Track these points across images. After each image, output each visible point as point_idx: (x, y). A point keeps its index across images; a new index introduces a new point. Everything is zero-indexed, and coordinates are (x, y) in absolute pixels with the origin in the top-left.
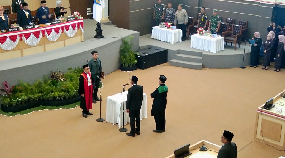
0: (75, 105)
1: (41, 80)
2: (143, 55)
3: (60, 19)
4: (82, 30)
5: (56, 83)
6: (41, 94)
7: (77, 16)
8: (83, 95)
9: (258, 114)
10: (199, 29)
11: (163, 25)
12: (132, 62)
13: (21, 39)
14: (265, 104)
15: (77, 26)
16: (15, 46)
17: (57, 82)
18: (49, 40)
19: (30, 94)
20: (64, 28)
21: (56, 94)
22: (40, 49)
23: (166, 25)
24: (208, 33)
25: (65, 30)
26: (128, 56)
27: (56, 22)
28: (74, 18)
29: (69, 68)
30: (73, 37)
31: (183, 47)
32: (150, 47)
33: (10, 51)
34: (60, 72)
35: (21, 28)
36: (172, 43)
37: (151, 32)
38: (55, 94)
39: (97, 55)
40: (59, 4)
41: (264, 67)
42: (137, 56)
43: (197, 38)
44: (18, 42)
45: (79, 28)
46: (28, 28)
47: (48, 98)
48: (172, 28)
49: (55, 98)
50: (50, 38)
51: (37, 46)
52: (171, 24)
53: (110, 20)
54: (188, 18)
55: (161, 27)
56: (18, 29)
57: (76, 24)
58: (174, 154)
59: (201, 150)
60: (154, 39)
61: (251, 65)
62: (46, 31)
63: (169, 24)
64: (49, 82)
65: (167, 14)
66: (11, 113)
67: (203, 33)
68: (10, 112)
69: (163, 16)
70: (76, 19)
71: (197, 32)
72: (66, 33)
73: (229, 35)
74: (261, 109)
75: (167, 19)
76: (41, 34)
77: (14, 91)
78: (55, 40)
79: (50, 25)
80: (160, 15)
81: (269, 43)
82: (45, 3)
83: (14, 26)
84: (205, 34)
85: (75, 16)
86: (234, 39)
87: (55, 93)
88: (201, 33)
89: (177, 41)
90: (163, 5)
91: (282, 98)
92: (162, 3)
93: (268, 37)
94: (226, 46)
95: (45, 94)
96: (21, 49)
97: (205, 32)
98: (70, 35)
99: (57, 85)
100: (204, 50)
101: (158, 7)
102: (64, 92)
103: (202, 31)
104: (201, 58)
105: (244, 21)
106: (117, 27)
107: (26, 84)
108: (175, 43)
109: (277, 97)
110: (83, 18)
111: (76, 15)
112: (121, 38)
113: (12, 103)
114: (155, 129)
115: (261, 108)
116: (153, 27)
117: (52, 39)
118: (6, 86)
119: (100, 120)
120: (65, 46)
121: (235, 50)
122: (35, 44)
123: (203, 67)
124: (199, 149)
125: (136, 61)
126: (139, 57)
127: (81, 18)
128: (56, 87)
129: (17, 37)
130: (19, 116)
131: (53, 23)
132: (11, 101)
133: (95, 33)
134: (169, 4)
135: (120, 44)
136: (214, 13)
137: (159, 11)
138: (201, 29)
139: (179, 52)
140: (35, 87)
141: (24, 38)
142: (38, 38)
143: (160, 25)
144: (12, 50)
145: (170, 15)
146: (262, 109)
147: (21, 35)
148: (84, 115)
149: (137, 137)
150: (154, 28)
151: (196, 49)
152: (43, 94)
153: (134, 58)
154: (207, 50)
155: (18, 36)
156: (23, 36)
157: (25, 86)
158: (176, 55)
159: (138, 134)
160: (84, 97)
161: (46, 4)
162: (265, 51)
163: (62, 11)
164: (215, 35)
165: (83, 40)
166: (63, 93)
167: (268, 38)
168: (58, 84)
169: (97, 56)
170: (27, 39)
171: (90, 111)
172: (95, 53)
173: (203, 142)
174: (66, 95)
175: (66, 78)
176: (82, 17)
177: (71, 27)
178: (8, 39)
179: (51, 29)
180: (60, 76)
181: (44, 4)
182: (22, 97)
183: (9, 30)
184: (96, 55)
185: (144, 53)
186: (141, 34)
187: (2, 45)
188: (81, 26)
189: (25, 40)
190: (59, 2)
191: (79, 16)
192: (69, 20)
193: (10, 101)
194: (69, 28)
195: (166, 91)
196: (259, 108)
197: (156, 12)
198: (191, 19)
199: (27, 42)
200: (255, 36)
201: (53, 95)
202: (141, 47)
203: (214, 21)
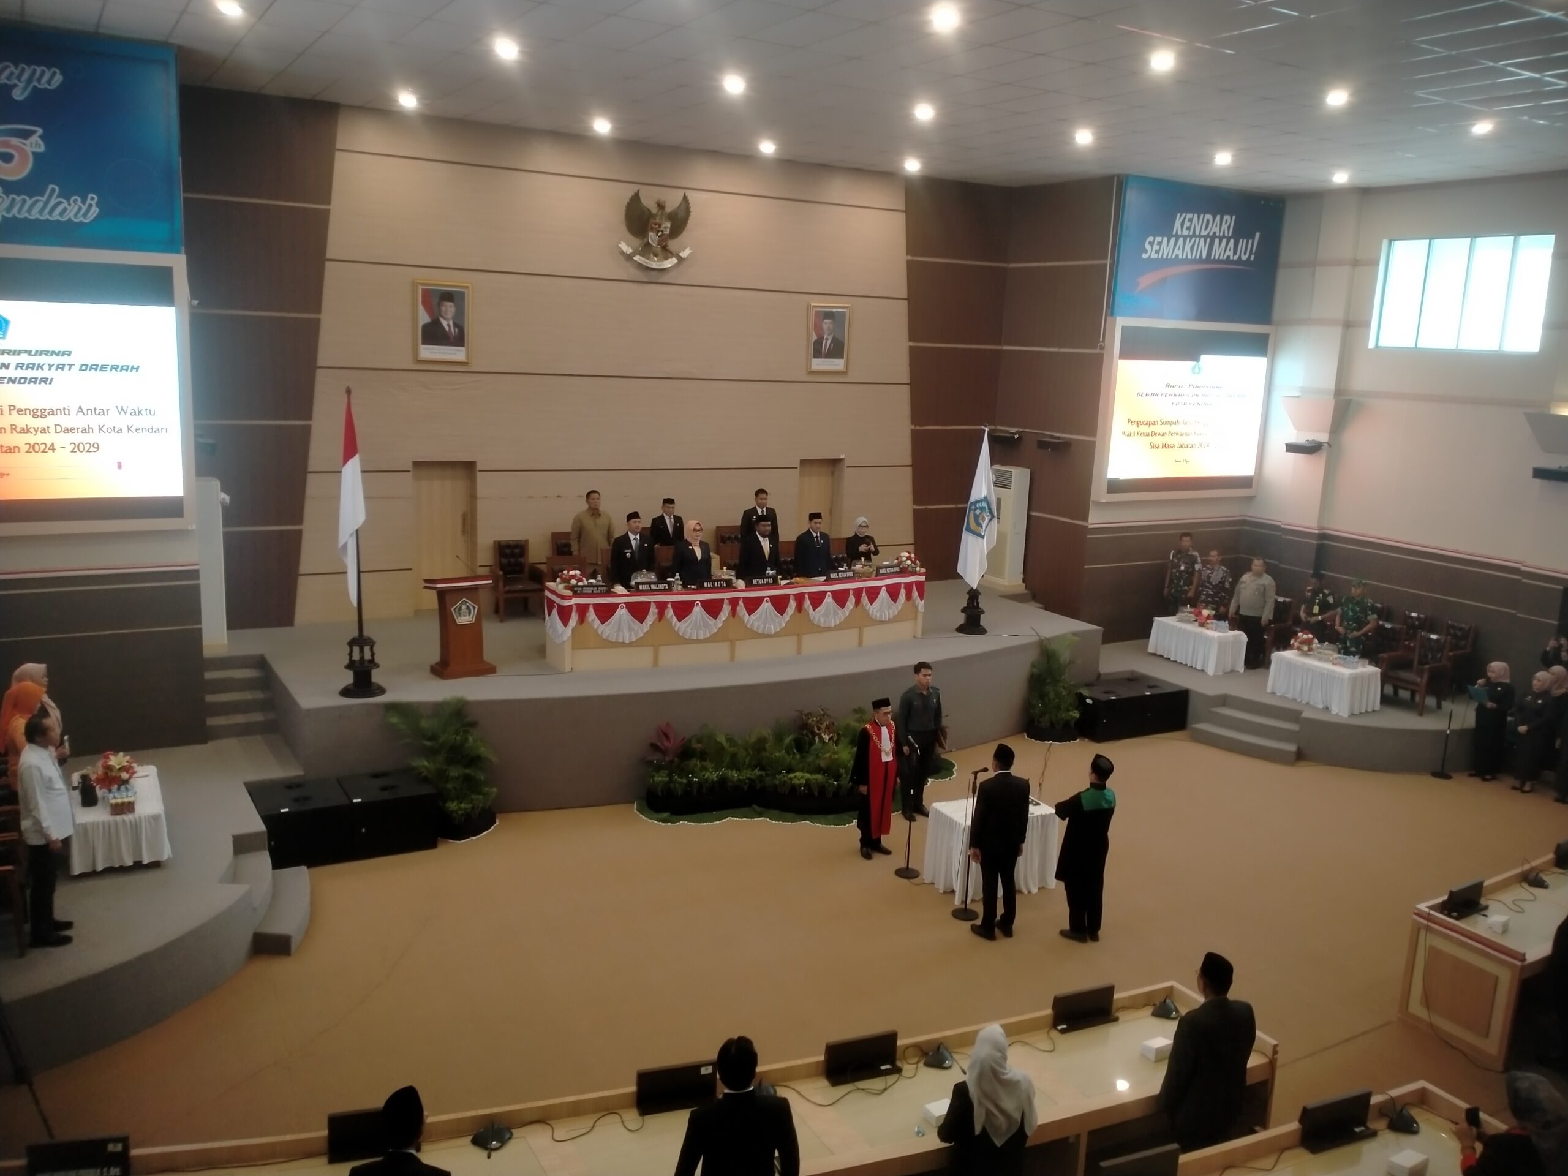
0: (851, 816)
1: (767, 733)
2: (1103, 697)
3: (858, 567)
4: (921, 604)
5: (807, 746)
6: (757, 772)
7: (909, 562)
8: (863, 789)
9: (1417, 929)
10: (1300, 634)
11: (1186, 616)
12: (1063, 715)
13: (734, 612)
14: (1445, 897)
15: (903, 592)
16: (716, 631)
17: (812, 743)
18: (816, 623)
19: (727, 768)
20: (864, 594)
21: (800, 778)
22: (788, 645)
23: (1197, 616)
24: (1327, 652)
25: (865, 599)
26: (1052, 695)
27: (840, 575)
28: (897, 569)
29: (856, 707)
30: (890, 621)
31: (1245, 687)
32: (1134, 679)
33: (698, 641)
34: (826, 716)
35: (741, 584)
36: (1211, 671)
37: (1148, 636)
38: (795, 777)
39: (930, 675)
40: (860, 526)
41: (1517, 784)
42: (1081, 698)
43: (1289, 664)
44: (724, 619)
45: (909, 596)
46: (759, 585)
47: (776, 786)
48: (1214, 626)
49: (794, 789)
50: (817, 618)
51: (777, 635)
52: (1214, 612)
53: (1026, 587)
54: (1276, 601)
55: (1181, 620)
56: (729, 586)
57: (903, 586)
58: (1053, 1008)
59: (1156, 1014)
60: (1154, 654)
61: (1474, 772)
62: (807, 596)
63: (1206, 612)
64: (788, 740)
65: (1204, 581)
66: (665, 815)
67: (1310, 649)
68: (665, 812)
69: (1193, 588)
70: (904, 572)
71: (1293, 644)
72: (867, 609)
73: (1407, 665)
74: (1427, 910)
75: (1203, 597)
76: (792, 604)
77: (686, 753)
78: (833, 625)
79: (825, 581)
80: (1184, 585)
81: (1540, 701)
82: (820, 520)
83: (723, 577)
84: (1319, 653)
85: (902, 562)
86: (1419, 680)
87: (797, 774)
88: (1305, 648)
89: (1228, 670)
90: (1196, 554)
91: (1526, 885)
92: (1194, 550)
93: (1535, 682)
94: (1385, 700)
95: (769, 772)
96: (731, 641)
97: (1318, 648)
98: (881, 615)
99: (808, 752)
100: (1312, 703)
101: (1179, 560)
102: (824, 774)
103: (1309, 642)
104: (1293, 727)
105: (1464, 626)
106: (1046, 609)
107: (722, 739)
108: (1220, 673)
109: (1505, 880)
110: (924, 570)
111: (904, 559)
112: (1037, 638)
113: (672, 785)
114: (1066, 925)
115: (1428, 907)
116: (1157, 619)
117: (825, 621)
118: (666, 735)
119: (907, 873)
120: (860, 644)
121: (1421, 714)
122: (773, 628)
123: (1300, 756)
124: (1149, 1010)
125: (1076, 714)
126: (1089, 701)
127: (918, 569)
128: (802, 757)
129: (724, 606)
130: (685, 826)
131: (832, 576)
132: (671, 781)
133: (961, 619)
134: (1214, 553)
135: (1032, 656)
136: (1353, 590)
137: (1183, 571)
138: (1305, 636)
139: (1224, 700)
140: (746, 750)
141: (741, 609)
142: (782, 615)
143: (1179, 615)
144: (706, 641)
145: (1215, 587)
146: (1432, 912)
147: (734, 602)
148: (865, 849)
149: (1002, 944)
150: (1160, 623)
151: (1283, 697)
152: (763, 773)
153: (1070, 703)
154: (1321, 707)
155: (726, 602)
156: (741, 603)
157: (720, 743)
158: (1214, 710)
159: (1008, 932)
160: (865, 793)
161: (820, 523)
162: (1522, 729)
163: (863, 548)
164: (1350, 658)
165: (919, 634)
166: (819, 777)
167: (1536, 685)
168: (813, 748)
169: (928, 677)
170: (750, 615)
171: (886, 841)
172: (923, 670)
173: (1171, 988)
174: (827, 785)
175: (838, 734)
176: (921, 566)
177: (883, 594)
178: (698, 610)
179: (825, 593)
180: (823, 726)
181: (816, 523)
182: (704, 773)
183: (705, 584)
184: (925, 675)
185: (1105, 693)
186: (1109, 637)
187: (679, 624)
188: (915, 594)
189: (744, 615)
190: (861, 520)
191: (914, 562)
192: (882, 571)
193: (667, 779)
194: (877, 594)
195: (1106, 806)
196: (1423, 907)
197: (1172, 573)
198: (1284, 602)
199: (748, 621)
200: (1489, 674)
201: (791, 779)
202: (1105, 674)
203: (1351, 614)
